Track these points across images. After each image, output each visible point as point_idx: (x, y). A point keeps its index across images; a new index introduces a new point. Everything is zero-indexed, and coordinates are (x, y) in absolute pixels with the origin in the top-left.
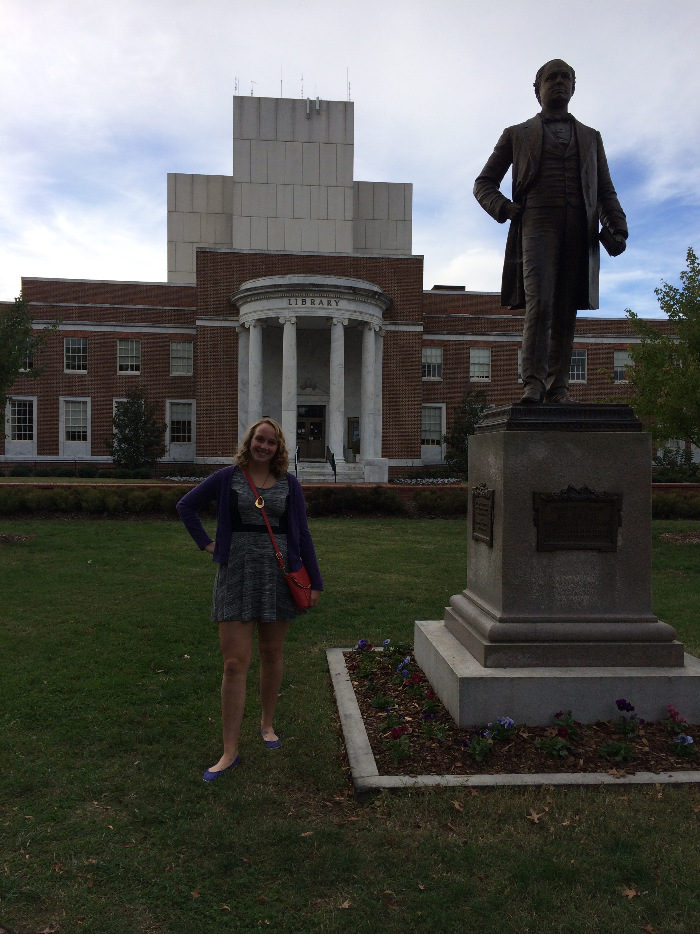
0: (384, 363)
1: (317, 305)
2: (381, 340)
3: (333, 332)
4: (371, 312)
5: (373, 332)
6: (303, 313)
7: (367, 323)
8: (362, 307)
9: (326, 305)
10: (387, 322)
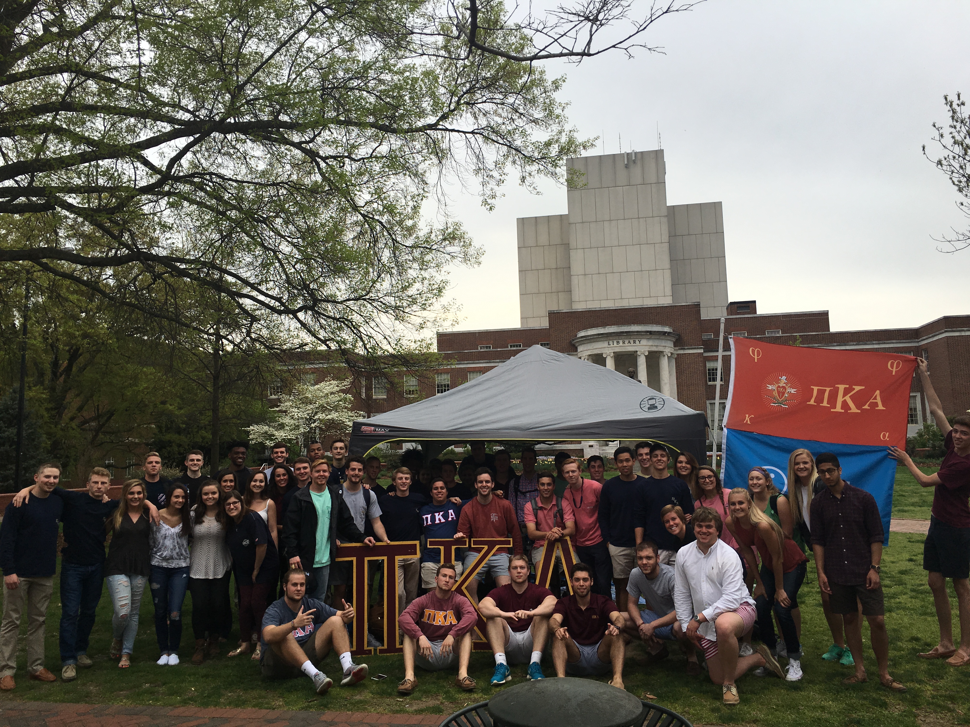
0: (677, 376)
1: (626, 344)
2: (674, 361)
3: (638, 360)
4: (664, 345)
5: (666, 357)
6: (617, 350)
7: (662, 352)
8: (657, 342)
9: (632, 344)
10: (677, 348)
